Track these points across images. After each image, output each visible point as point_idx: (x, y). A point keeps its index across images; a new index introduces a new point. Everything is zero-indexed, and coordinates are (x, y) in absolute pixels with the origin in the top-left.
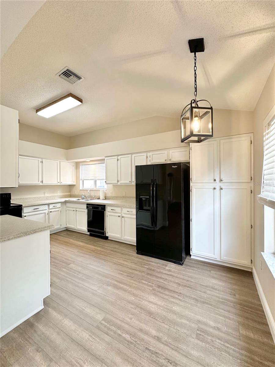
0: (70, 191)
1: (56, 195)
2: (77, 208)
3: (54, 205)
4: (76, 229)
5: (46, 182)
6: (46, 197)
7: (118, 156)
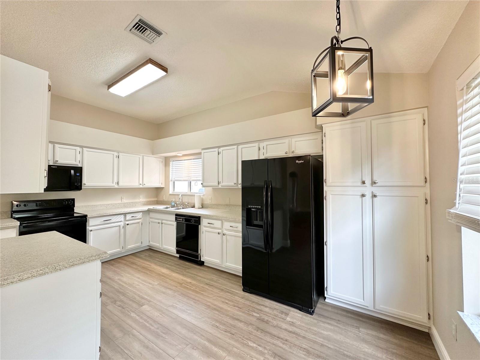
0: (157, 196)
1: (137, 200)
2: (163, 220)
3: (132, 215)
4: (162, 249)
5: (123, 183)
6: (123, 203)
7: (219, 147)
